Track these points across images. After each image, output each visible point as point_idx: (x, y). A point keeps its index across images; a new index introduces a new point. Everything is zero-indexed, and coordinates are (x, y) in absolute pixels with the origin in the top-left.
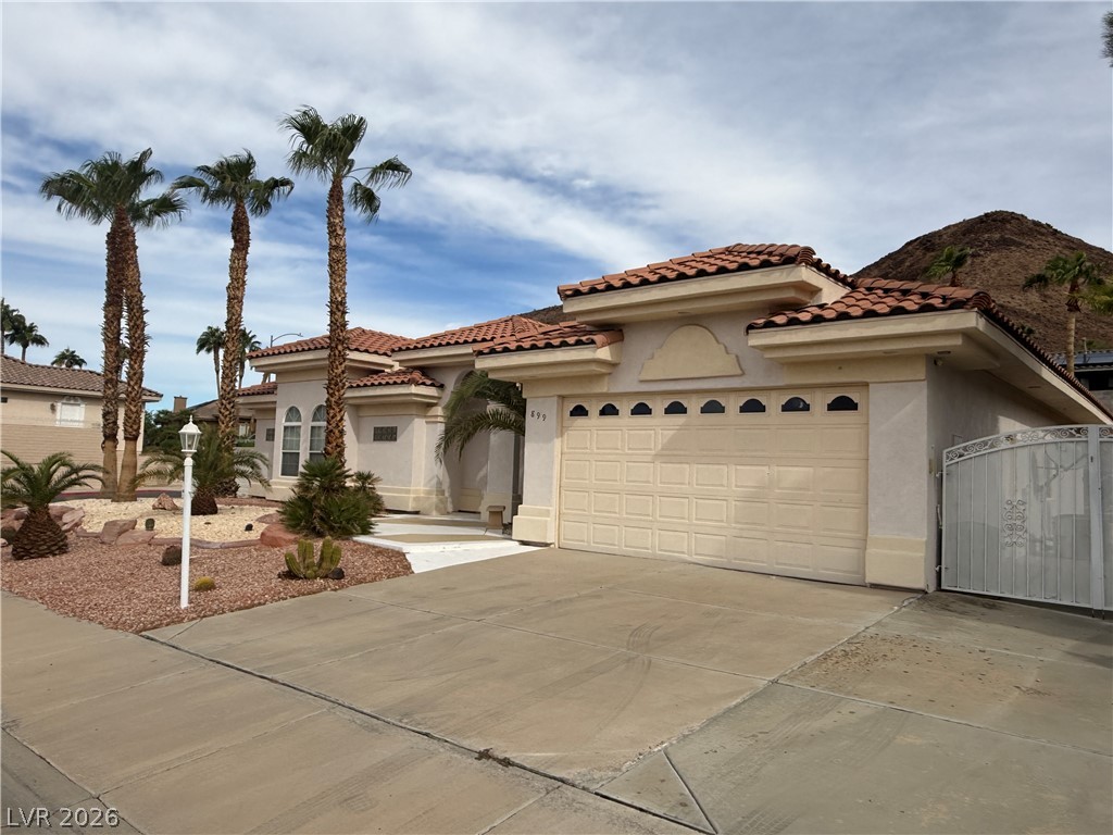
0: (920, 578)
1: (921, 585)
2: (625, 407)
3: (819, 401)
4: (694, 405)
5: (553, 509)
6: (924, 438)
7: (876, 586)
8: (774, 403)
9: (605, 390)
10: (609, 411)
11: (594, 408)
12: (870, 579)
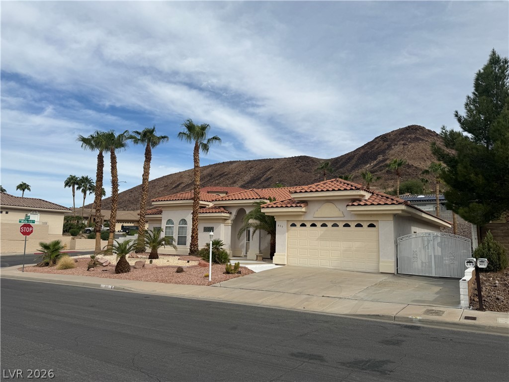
0: (393, 270)
1: (393, 272)
2: (308, 224)
3: (365, 225)
4: (330, 224)
5: (286, 254)
6: (393, 235)
7: (382, 273)
8: (353, 225)
9: (302, 219)
10: (303, 225)
11: (298, 224)
12: (380, 271)
